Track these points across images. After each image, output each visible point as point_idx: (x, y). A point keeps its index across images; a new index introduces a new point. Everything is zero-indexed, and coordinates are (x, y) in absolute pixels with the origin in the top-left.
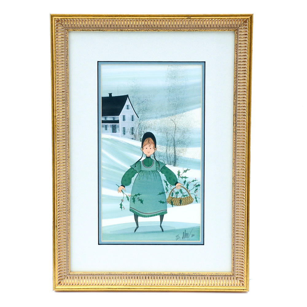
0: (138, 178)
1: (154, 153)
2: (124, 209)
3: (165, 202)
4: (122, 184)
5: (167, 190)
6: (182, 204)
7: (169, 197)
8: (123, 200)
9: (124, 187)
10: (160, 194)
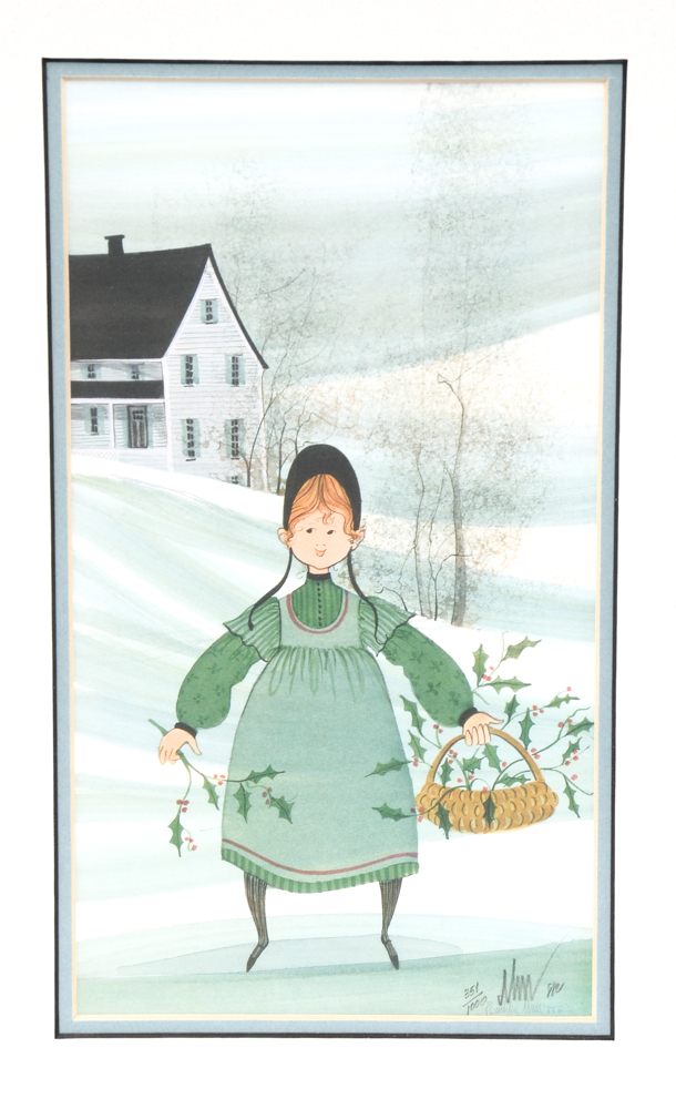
0: (263, 688)
1: (349, 556)
2: (194, 848)
3: (406, 811)
4: (180, 717)
5: (420, 752)
6: (495, 823)
7: (430, 785)
8: (186, 803)
9: (193, 733)
10: (382, 770)
